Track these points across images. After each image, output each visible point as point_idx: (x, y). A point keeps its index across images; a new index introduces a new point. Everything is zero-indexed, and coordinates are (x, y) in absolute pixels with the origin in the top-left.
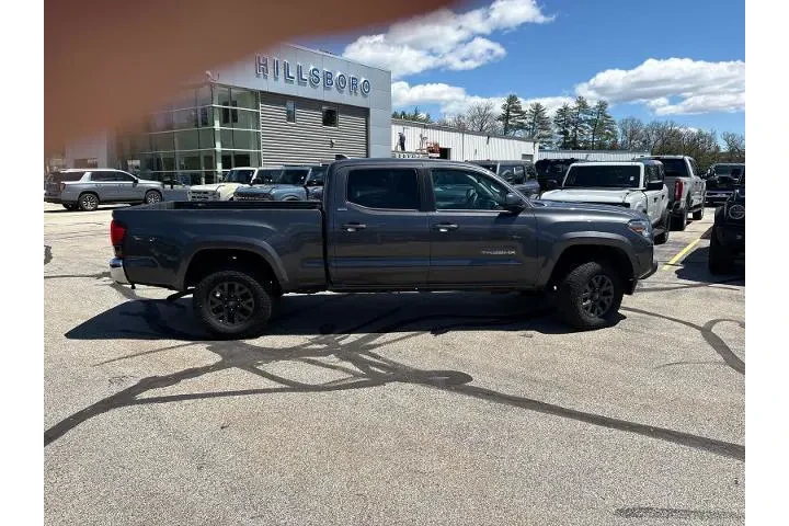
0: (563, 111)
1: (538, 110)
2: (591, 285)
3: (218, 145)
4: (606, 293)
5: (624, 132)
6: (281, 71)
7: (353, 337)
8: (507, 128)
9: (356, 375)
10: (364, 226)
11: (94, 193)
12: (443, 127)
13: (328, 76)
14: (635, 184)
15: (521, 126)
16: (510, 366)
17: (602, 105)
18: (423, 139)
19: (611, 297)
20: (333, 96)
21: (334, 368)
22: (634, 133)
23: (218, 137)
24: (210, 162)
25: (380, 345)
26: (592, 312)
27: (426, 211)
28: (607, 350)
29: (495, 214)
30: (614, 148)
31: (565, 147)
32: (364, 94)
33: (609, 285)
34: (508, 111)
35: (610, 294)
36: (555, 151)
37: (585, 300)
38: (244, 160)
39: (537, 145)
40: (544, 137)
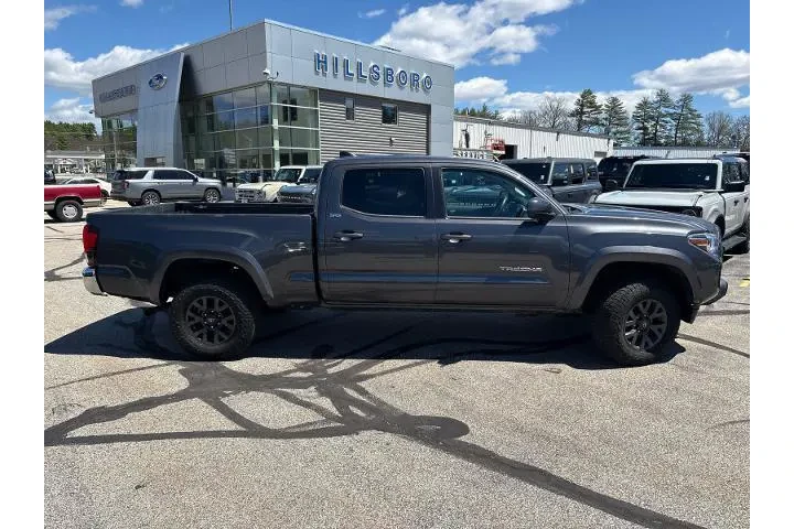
0: (644, 105)
1: (614, 106)
2: (637, 311)
3: (276, 143)
4: (657, 321)
5: (712, 127)
6: (341, 68)
7: (347, 364)
8: (581, 124)
9: (330, 417)
10: (361, 235)
11: (156, 191)
12: (512, 123)
13: (389, 73)
14: (712, 185)
15: (596, 122)
16: (520, 415)
17: (686, 99)
18: (487, 135)
19: (664, 327)
20: (393, 93)
21: (307, 405)
22: (722, 128)
23: (276, 136)
24: (268, 160)
25: (372, 376)
26: (638, 343)
27: (432, 218)
28: (652, 395)
29: (518, 222)
30: (699, 145)
31: (644, 143)
32: (426, 90)
33: (660, 311)
34: (582, 106)
35: (661, 323)
36: (633, 148)
37: (628, 329)
38: (302, 158)
39: (612, 142)
40: (621, 133)
